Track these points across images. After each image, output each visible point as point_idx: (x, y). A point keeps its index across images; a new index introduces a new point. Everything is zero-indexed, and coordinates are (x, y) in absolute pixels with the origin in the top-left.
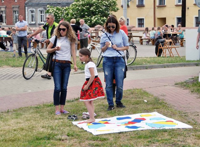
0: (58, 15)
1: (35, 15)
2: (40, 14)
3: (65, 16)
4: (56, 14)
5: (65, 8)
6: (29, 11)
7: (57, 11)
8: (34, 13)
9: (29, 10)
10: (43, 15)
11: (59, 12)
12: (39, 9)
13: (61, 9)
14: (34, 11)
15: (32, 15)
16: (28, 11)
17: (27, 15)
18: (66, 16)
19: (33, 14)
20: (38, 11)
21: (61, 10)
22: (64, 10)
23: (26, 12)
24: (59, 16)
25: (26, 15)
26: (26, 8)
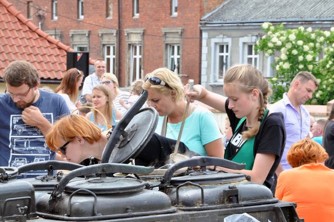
0: (301, 58)
1: (229, 58)
2: (247, 56)
3: (327, 62)
4: (295, 52)
5: (327, 34)
6: (212, 45)
7: (300, 43)
8: (227, 51)
9: (213, 41)
10: (256, 59)
11: (306, 48)
12: (242, 40)
13: (313, 36)
14: (227, 46)
15: (222, 57)
16: (208, 45)
17: (207, 60)
18: (330, 63)
19: (224, 54)
20: (241, 45)
21: (314, 41)
22: (322, 39)
23: (205, 50)
24: (305, 62)
25: (204, 57)
26: (205, 35)
